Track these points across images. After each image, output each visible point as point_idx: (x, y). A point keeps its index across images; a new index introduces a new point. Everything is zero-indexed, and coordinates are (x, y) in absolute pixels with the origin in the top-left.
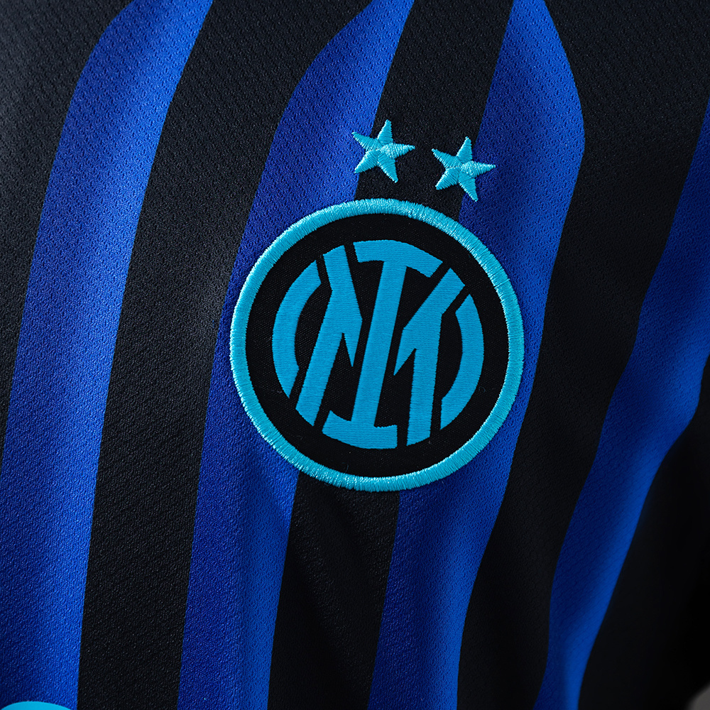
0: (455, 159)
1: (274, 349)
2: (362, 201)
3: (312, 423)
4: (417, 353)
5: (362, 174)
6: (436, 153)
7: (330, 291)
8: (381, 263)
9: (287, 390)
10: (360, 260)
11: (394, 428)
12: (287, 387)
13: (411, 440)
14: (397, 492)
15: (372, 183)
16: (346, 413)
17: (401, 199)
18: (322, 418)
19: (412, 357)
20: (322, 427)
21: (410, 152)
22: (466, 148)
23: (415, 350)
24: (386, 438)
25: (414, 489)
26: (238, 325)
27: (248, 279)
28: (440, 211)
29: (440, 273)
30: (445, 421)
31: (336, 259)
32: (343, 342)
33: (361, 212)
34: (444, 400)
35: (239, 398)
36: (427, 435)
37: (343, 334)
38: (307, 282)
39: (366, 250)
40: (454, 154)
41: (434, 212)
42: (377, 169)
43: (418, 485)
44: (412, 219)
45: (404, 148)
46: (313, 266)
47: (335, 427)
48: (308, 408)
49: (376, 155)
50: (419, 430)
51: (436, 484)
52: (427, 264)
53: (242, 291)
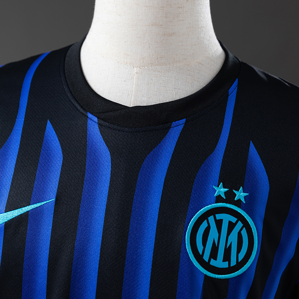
0: (239, 192)
1: (197, 243)
2: (217, 204)
3: (207, 262)
4: (232, 243)
5: (216, 197)
6: (234, 191)
7: (210, 227)
8: (222, 220)
9: (201, 253)
10: (217, 219)
11: (227, 262)
12: (201, 252)
13: (232, 265)
14: (228, 279)
15: (219, 199)
16: (215, 259)
17: (226, 203)
18: (210, 260)
19: (231, 244)
20: (210, 262)
21: (228, 191)
22: (241, 189)
23: (232, 242)
24: (225, 265)
25: (233, 278)
26: (188, 237)
27: (189, 224)
28: (236, 206)
29: (237, 222)
30: (240, 260)
31: (211, 219)
32: (214, 240)
33: (217, 207)
34: (239, 255)
35: (189, 256)
36: (235, 264)
37: (214, 238)
38: (204, 225)
39: (219, 216)
40: (238, 191)
41: (235, 206)
42: (220, 195)
43: (234, 277)
44: (229, 208)
45: (226, 190)
46: (206, 221)
47: (213, 263)
48: (206, 258)
49: (219, 191)
50: (233, 263)
51: (238, 276)
52: (234, 220)
53: (188, 228)
